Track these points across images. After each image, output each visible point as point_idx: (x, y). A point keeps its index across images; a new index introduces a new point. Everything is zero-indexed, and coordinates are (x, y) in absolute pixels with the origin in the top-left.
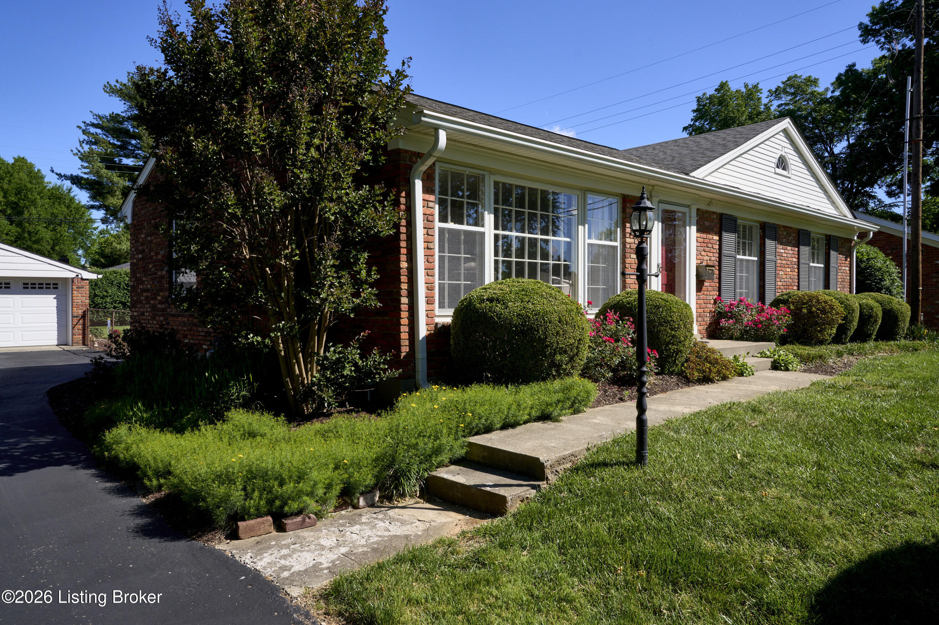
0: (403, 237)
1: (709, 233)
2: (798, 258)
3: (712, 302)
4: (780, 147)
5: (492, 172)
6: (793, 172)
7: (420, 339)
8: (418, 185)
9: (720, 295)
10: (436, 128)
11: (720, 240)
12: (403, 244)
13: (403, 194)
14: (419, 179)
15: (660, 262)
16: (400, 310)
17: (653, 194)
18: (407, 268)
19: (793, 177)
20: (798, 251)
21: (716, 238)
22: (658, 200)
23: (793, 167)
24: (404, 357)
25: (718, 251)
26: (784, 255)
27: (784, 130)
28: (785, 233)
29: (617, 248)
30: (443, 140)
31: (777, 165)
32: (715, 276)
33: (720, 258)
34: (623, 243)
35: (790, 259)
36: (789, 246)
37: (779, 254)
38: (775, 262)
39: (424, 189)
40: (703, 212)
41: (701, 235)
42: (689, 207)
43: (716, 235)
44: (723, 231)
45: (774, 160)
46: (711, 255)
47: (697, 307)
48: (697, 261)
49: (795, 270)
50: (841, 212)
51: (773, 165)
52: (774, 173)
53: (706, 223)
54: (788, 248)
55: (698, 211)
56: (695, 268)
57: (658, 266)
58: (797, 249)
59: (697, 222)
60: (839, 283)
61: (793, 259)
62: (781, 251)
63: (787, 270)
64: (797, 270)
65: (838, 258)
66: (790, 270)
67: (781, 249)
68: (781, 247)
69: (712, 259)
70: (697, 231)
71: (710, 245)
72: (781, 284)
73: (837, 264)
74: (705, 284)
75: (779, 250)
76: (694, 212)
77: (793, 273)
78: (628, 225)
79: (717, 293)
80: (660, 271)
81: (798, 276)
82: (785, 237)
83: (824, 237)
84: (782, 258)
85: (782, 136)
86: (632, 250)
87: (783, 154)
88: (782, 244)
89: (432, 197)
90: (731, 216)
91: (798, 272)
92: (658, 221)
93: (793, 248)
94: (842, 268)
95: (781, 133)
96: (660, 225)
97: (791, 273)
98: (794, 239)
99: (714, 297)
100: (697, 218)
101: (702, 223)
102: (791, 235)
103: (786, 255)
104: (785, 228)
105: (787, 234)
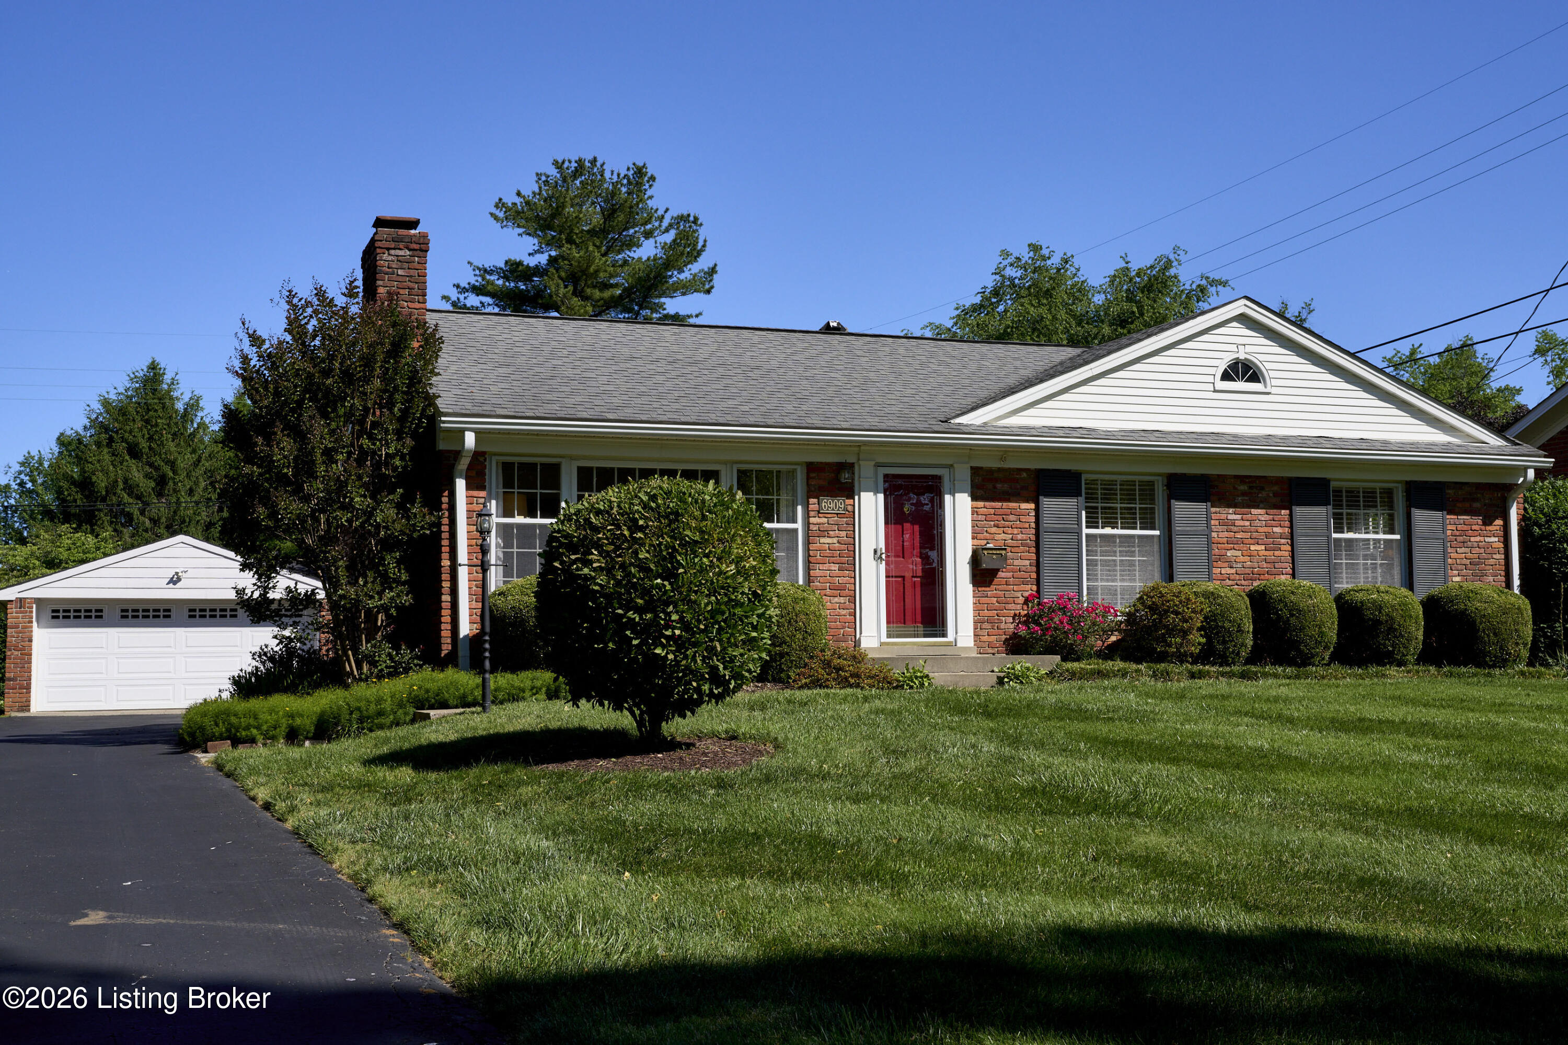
0: (445, 535)
1: (1009, 500)
2: (1291, 527)
3: (1021, 600)
4: (1234, 348)
5: (572, 458)
6: (1274, 382)
7: (461, 636)
8: (461, 485)
9: (1038, 591)
10: (462, 431)
11: (1037, 510)
12: (445, 542)
13: (446, 493)
14: (460, 477)
15: (882, 545)
16: (441, 608)
17: (861, 457)
18: (450, 566)
19: (1274, 390)
20: (1291, 515)
21: (1032, 506)
22: (873, 463)
23: (1272, 374)
24: (445, 655)
25: (1033, 525)
26: (1241, 523)
27: (1243, 319)
28: (1243, 488)
29: (796, 530)
30: (470, 440)
31: (1226, 376)
32: (1028, 562)
33: (1037, 535)
34: (807, 524)
35: (1266, 529)
36: (1257, 507)
37: (1225, 523)
38: (1208, 536)
39: (469, 487)
40: (990, 471)
41: (987, 504)
42: (951, 466)
43: (1027, 501)
44: (1046, 496)
45: (1213, 370)
46: (1016, 531)
47: (978, 608)
48: (977, 542)
49: (1283, 547)
50: (1469, 436)
51: (1211, 379)
52: (1215, 391)
53: (999, 486)
54: (1254, 511)
55: (975, 471)
56: (969, 554)
57: (875, 551)
58: (1288, 512)
59: (972, 487)
60: (1460, 567)
61: (1275, 529)
62: (1230, 517)
63: (1253, 548)
64: (1289, 548)
65: (1448, 522)
66: (1263, 547)
67: (1231, 515)
68: (1231, 511)
69: (1019, 537)
70: (973, 500)
71: (1012, 517)
72: (1233, 571)
73: (1444, 532)
74: (1000, 574)
75: (1223, 516)
76: (963, 473)
77: (1277, 553)
78: (812, 501)
79: (1035, 588)
80: (880, 558)
81: (1293, 557)
82: (1244, 494)
83: (1400, 485)
84: (1235, 529)
85: (1237, 329)
86: (823, 533)
87: (1242, 356)
88: (1235, 506)
89: (483, 494)
90: (1068, 472)
91: (1293, 551)
92: (876, 492)
93: (1271, 511)
94: (1472, 539)
95: (1234, 324)
96: (881, 497)
97: (1267, 553)
98: (1275, 495)
99: (1026, 594)
100: (972, 481)
101: (990, 486)
102: (1262, 489)
103: (1247, 523)
104: (1242, 479)
105: (1250, 488)
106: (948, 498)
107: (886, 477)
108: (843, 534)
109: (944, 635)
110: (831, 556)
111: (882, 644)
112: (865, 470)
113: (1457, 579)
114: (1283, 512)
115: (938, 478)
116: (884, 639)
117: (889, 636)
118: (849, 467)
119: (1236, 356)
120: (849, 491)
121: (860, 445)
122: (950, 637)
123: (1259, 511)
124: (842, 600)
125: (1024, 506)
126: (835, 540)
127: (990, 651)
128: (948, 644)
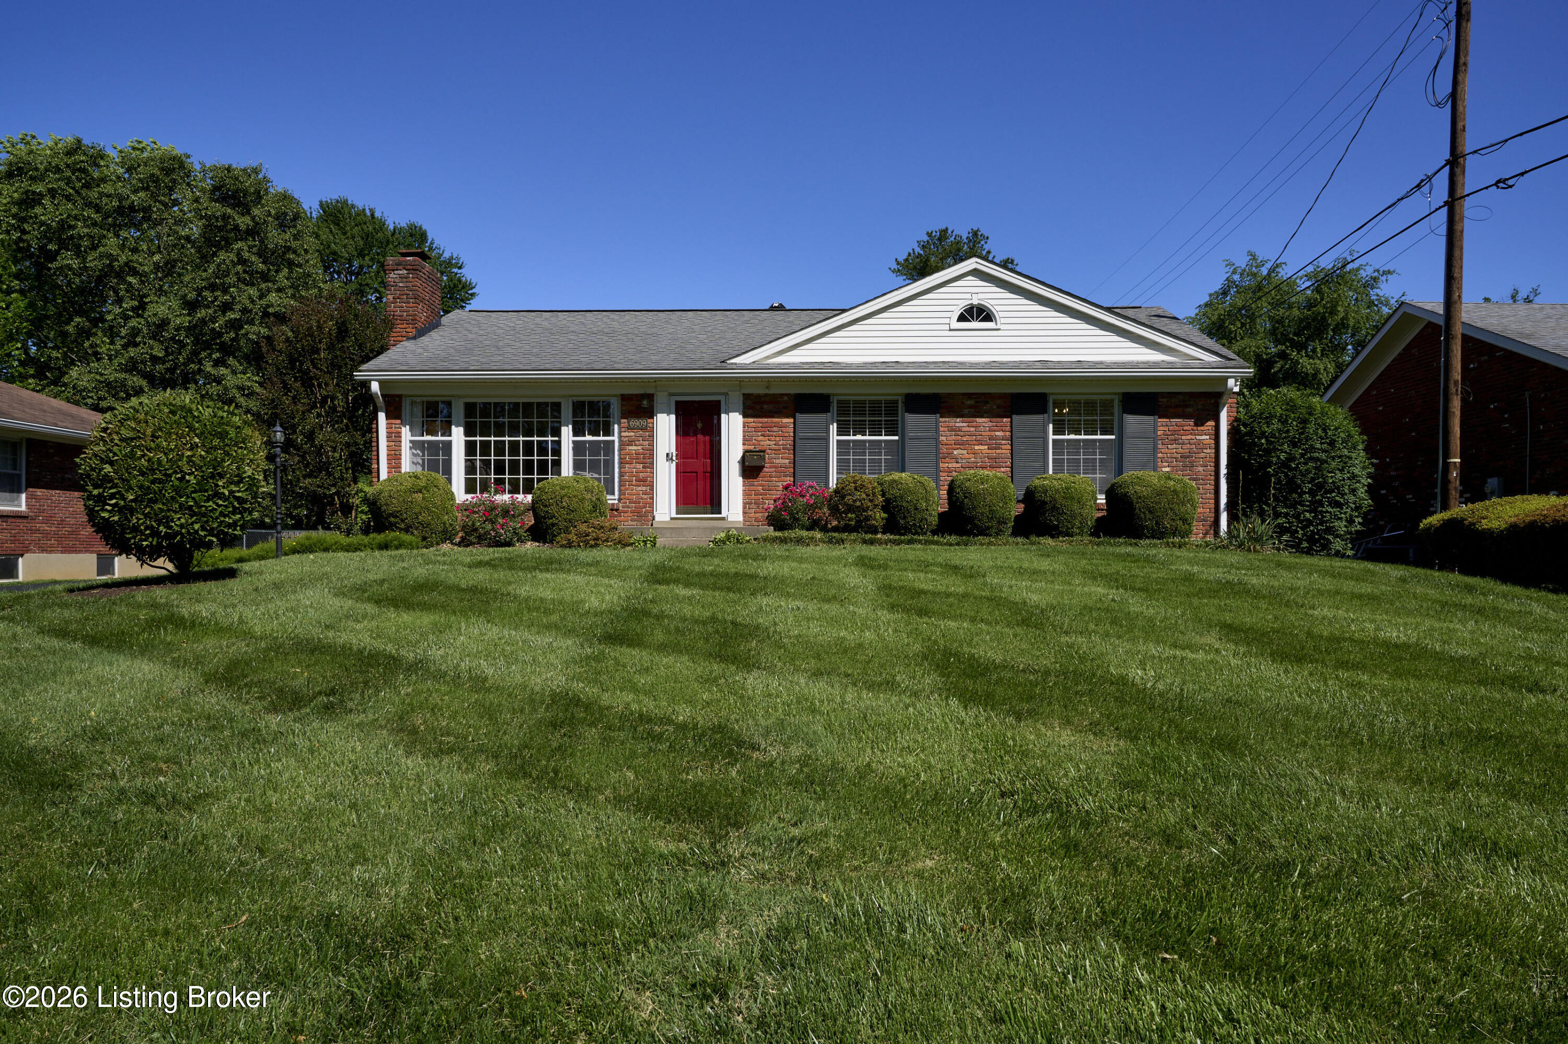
0: (375, 449)
1: (773, 417)
2: (1011, 431)
3: (781, 488)
4: (969, 296)
5: (459, 397)
6: (1003, 321)
8: (382, 416)
9: (794, 481)
10: (370, 381)
11: (795, 423)
12: (374, 453)
13: (375, 422)
14: (381, 411)
15: (673, 450)
17: (658, 389)
18: (377, 468)
19: (1002, 327)
20: (1011, 422)
21: (792, 420)
22: (666, 393)
23: (1001, 314)
25: (792, 434)
26: (967, 429)
27: (976, 273)
28: (970, 402)
29: (613, 441)
30: (375, 387)
31: (962, 318)
32: (787, 461)
33: (794, 441)
34: (620, 437)
35: (989, 433)
36: (982, 417)
37: (952, 429)
38: (937, 439)
39: (388, 418)
40: (758, 396)
41: (756, 420)
42: (726, 394)
43: (788, 417)
44: (801, 412)
45: (948, 314)
46: (778, 439)
47: (746, 493)
48: (747, 447)
49: (1003, 447)
50: (1186, 355)
51: (947, 321)
52: (950, 330)
53: (765, 406)
54: (979, 420)
55: (746, 397)
56: (740, 454)
57: (668, 455)
58: (1009, 419)
59: (744, 408)
60: (1170, 460)
61: (997, 433)
62: (957, 425)
63: (976, 447)
64: (1009, 447)
65: (1159, 424)
66: (986, 447)
67: (959, 423)
68: (958, 420)
69: (780, 443)
70: (744, 417)
71: (775, 429)
72: (959, 465)
73: (1155, 431)
74: (765, 469)
75: (951, 424)
76: (736, 398)
77: (998, 451)
78: (623, 421)
79: (792, 479)
80: (672, 459)
81: (1012, 454)
82: (971, 407)
83: (1117, 397)
84: (962, 434)
85: (971, 281)
86: (630, 443)
87: (975, 302)
88: (962, 416)
89: (398, 421)
90: (822, 394)
91: (1012, 450)
92: (669, 413)
93: (994, 420)
94: (1183, 437)
95: (970, 278)
96: (673, 417)
97: (990, 451)
98: (998, 407)
99: (785, 484)
100: (744, 403)
101: (758, 407)
102: (987, 403)
103: (973, 429)
104: (969, 396)
105: (977, 402)
106: (723, 416)
107: (677, 403)
108: (647, 443)
109: (720, 513)
110: (637, 457)
111: (672, 519)
112: (661, 398)
113: (1167, 469)
114: (1005, 420)
115: (719, 402)
116: (674, 515)
117: (677, 513)
118: (650, 397)
119: (970, 302)
120: (650, 414)
121: (656, 380)
122: (723, 515)
123: (983, 420)
124: (644, 488)
125: (785, 420)
126: (639, 448)
127: (756, 524)
128: (723, 519)
